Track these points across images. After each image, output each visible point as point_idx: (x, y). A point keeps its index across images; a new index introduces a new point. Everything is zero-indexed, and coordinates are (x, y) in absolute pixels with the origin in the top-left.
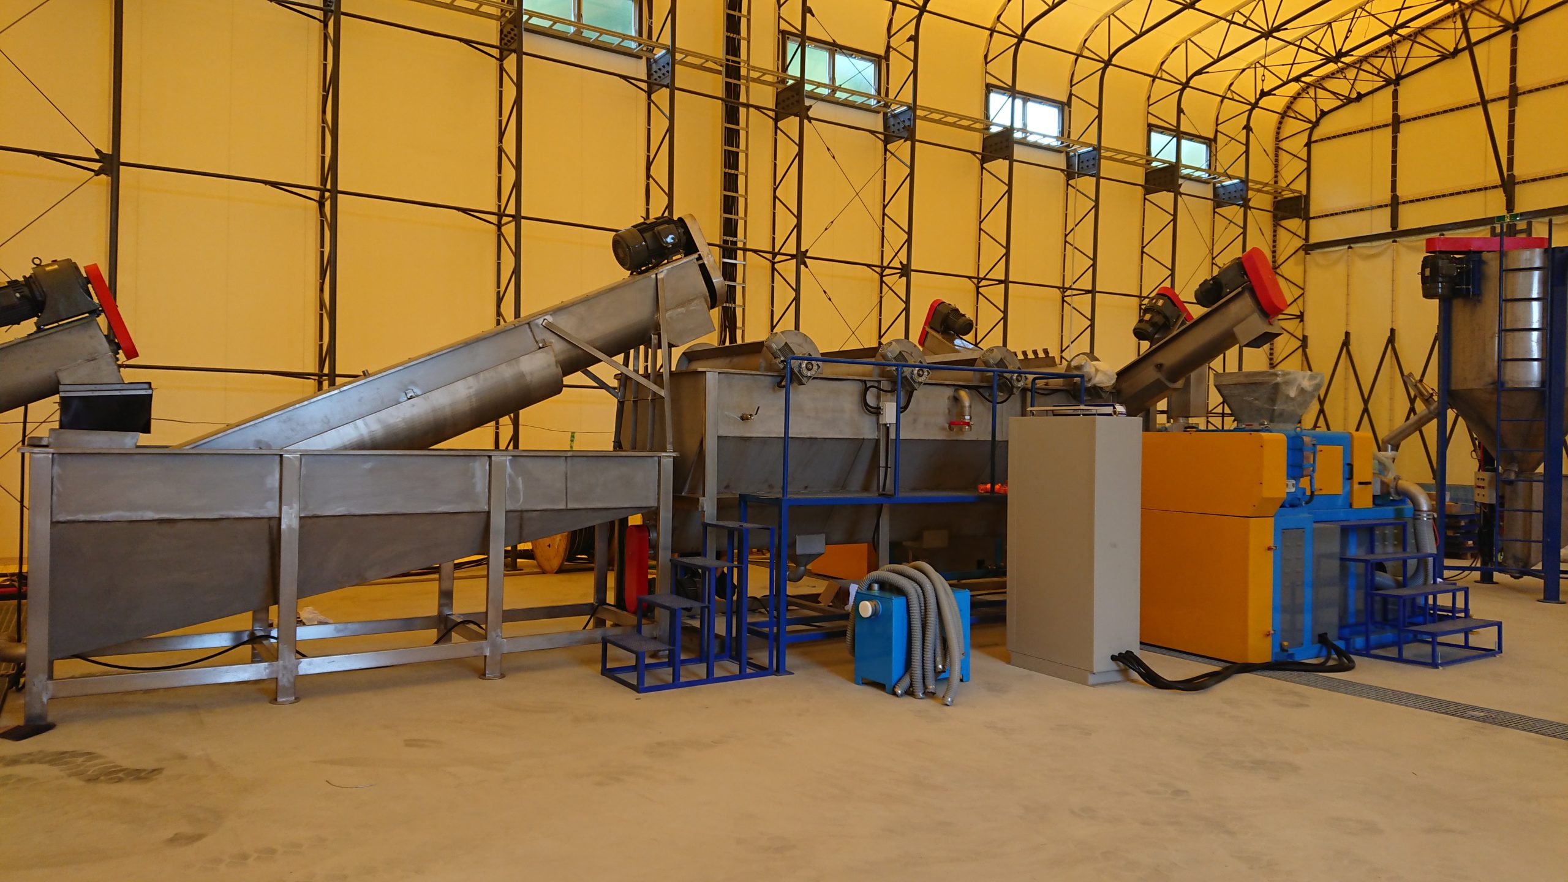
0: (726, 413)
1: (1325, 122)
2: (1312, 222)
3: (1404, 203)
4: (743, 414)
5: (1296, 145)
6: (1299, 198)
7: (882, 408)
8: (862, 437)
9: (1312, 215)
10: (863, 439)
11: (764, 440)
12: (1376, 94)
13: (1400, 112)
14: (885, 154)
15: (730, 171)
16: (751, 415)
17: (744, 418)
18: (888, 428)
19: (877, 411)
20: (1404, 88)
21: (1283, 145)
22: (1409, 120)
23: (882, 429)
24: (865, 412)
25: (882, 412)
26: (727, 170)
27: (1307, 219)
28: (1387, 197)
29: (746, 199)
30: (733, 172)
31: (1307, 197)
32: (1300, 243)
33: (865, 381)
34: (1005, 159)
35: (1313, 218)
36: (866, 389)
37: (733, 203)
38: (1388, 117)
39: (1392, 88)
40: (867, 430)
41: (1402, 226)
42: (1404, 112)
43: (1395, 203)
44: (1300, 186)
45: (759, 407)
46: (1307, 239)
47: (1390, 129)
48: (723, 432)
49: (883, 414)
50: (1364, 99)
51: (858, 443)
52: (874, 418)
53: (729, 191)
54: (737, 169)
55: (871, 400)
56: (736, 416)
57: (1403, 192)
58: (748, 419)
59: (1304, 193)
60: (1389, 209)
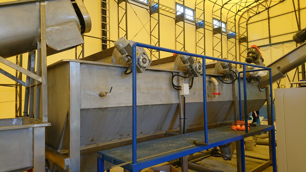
0: (88, 92)
1: (250, 19)
2: (249, 43)
3: (272, 37)
4: (101, 92)
5: (244, 25)
6: (245, 37)
7: (181, 86)
8: (171, 103)
9: (249, 41)
10: (172, 104)
11: (116, 109)
12: (263, 12)
13: (270, 16)
14: (150, 18)
15: (104, 15)
16: (106, 93)
17: (101, 95)
18: (184, 97)
19: (178, 88)
20: (270, 10)
21: (240, 25)
22: (272, 17)
23: (181, 98)
24: (172, 89)
25: (181, 89)
26: (103, 15)
27: (248, 42)
28: (268, 36)
29: (109, 25)
30: (105, 16)
31: (247, 37)
32: (246, 48)
33: (172, 72)
34: (182, 21)
35: (249, 42)
36: (173, 77)
37: (105, 26)
38: (267, 17)
39: (267, 10)
40: (173, 99)
41: (272, 42)
42: (271, 16)
43: (270, 37)
44: (245, 34)
45: (112, 87)
46: (248, 47)
47: (268, 20)
48: (85, 106)
49: (182, 90)
50: (260, 13)
51: (169, 106)
52: (177, 92)
53: (103, 22)
54: (106, 15)
55: (175, 83)
56: (96, 94)
57: (272, 35)
58: (104, 96)
59: (246, 36)
60: (268, 39)
